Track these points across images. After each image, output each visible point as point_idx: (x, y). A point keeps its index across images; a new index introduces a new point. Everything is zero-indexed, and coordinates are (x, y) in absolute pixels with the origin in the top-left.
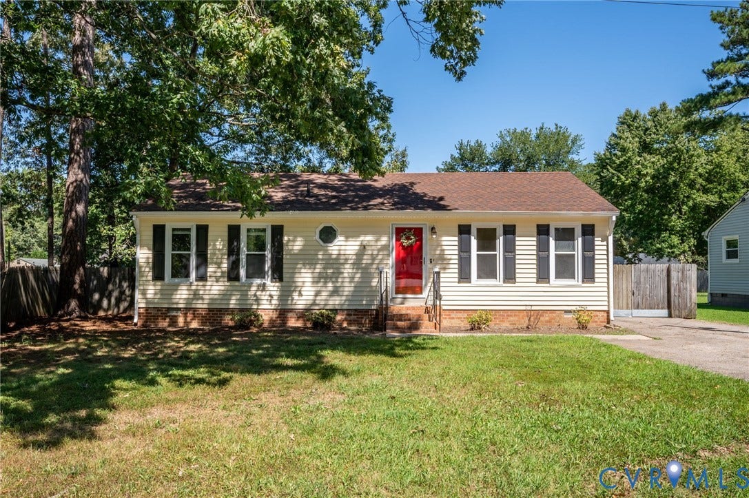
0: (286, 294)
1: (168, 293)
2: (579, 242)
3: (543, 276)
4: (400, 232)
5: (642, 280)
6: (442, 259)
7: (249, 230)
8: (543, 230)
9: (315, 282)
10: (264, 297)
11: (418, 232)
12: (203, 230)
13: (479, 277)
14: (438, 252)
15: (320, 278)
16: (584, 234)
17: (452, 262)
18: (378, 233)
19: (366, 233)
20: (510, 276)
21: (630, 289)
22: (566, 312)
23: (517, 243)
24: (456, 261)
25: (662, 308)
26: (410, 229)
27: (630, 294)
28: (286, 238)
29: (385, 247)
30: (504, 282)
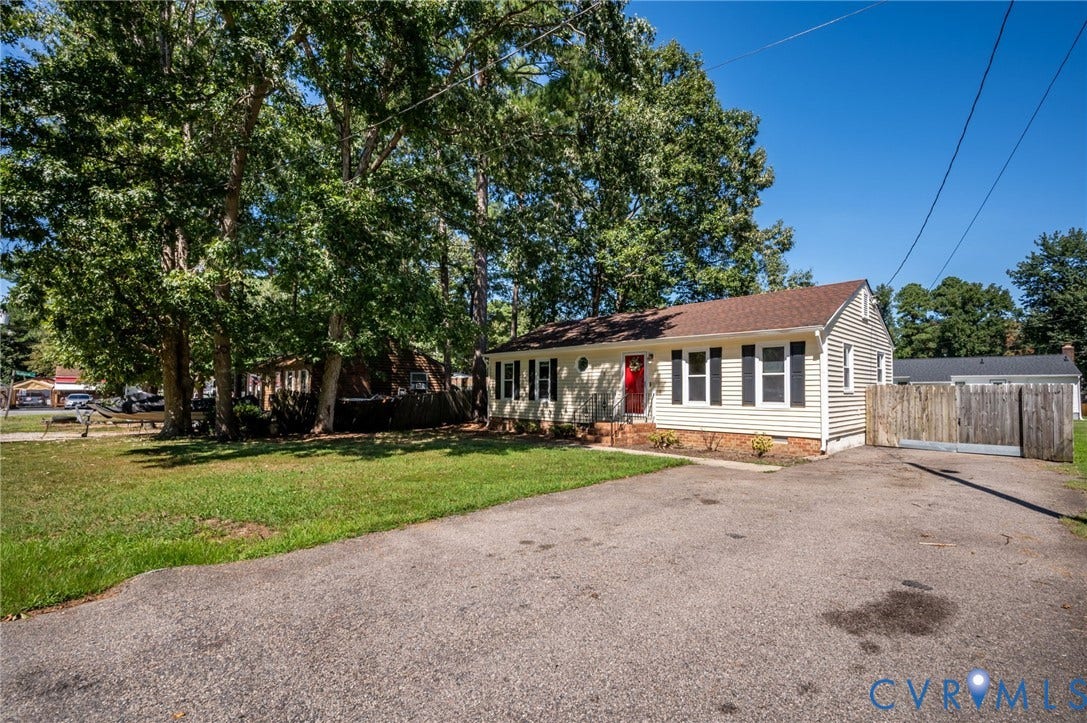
0: (558, 412)
1: (501, 408)
2: (787, 362)
3: (748, 399)
4: (629, 360)
5: (974, 404)
6: (658, 383)
7: (541, 363)
8: (748, 351)
9: (574, 402)
10: (547, 412)
11: (641, 359)
12: (517, 364)
13: (691, 399)
14: (655, 376)
15: (577, 398)
16: (792, 353)
17: (667, 385)
18: (613, 362)
19: (604, 362)
20: (716, 400)
21: (953, 415)
22: (774, 437)
23: (723, 366)
24: (671, 384)
25: (1010, 444)
26: (636, 357)
27: (954, 423)
28: (558, 368)
29: (618, 373)
30: (711, 404)
